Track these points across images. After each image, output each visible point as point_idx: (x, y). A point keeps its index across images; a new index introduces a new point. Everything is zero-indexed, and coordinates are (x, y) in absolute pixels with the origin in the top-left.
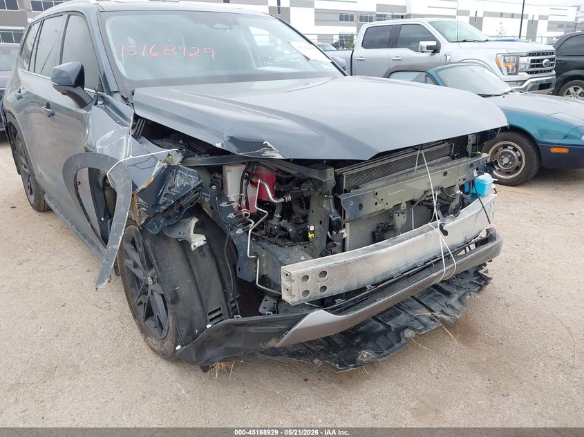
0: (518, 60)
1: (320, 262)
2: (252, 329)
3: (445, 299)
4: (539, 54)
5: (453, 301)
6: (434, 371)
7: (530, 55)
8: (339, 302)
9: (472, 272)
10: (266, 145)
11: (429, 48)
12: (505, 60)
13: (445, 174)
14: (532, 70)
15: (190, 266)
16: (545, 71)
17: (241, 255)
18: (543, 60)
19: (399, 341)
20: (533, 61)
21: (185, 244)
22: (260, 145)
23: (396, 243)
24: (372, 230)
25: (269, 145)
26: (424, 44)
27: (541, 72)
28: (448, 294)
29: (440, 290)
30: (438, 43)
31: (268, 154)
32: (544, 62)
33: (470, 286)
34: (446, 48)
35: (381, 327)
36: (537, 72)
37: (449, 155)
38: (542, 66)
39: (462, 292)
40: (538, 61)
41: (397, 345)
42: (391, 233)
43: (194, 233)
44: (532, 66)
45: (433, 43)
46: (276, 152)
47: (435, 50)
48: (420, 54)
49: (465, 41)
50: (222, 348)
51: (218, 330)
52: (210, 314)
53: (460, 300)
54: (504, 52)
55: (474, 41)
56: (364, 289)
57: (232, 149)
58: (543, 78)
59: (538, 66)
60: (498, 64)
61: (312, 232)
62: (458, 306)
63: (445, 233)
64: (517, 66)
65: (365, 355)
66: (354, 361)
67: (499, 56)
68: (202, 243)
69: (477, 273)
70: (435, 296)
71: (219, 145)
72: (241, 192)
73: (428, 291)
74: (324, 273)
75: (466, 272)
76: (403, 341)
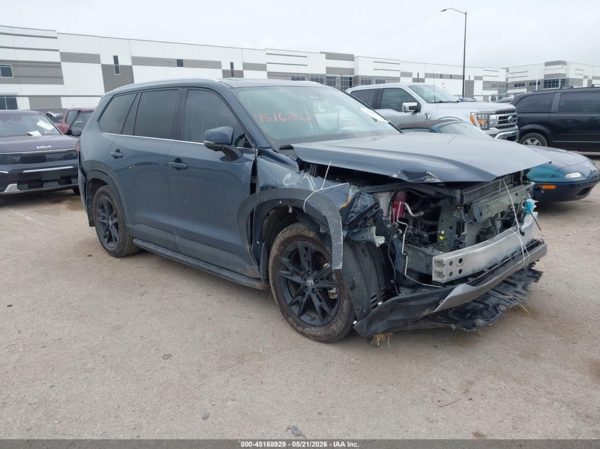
0: (489, 117)
1: (456, 253)
2: (412, 303)
3: (512, 289)
4: (504, 112)
5: (519, 289)
6: (521, 334)
7: (497, 113)
8: (471, 280)
9: (526, 269)
10: (428, 174)
11: (411, 108)
12: (478, 118)
13: (517, 194)
14: (500, 125)
15: (359, 263)
16: (510, 126)
17: (398, 252)
18: (508, 117)
19: (498, 313)
20: (500, 118)
21: (371, 244)
22: (425, 174)
23: (495, 241)
24: (475, 234)
25: (431, 174)
26: (407, 105)
27: (507, 127)
28: (514, 285)
29: (508, 283)
30: (419, 104)
31: (428, 180)
32: (509, 118)
33: (528, 278)
34: (426, 108)
35: (481, 306)
36: (504, 127)
37: (511, 183)
38: (508, 122)
39: (523, 283)
40: (505, 118)
41: (497, 315)
42: (490, 235)
43: (376, 235)
44: (500, 123)
45: (415, 104)
46: (436, 178)
47: (417, 110)
48: (403, 114)
49: (441, 102)
50: (384, 322)
51: (386, 306)
52: (372, 298)
53: (524, 288)
54: (477, 111)
55: (448, 102)
56: (483, 272)
57: (405, 178)
58: (509, 132)
59: (504, 122)
60: (473, 121)
61: (443, 235)
62: (524, 292)
63: (523, 234)
64: (488, 122)
65: (480, 322)
66: (474, 326)
67: (473, 114)
68: (383, 242)
69: (530, 270)
70: (506, 287)
71: (395, 176)
72: (389, 211)
73: (500, 285)
74: (461, 261)
75: (522, 270)
76: (500, 313)
